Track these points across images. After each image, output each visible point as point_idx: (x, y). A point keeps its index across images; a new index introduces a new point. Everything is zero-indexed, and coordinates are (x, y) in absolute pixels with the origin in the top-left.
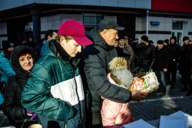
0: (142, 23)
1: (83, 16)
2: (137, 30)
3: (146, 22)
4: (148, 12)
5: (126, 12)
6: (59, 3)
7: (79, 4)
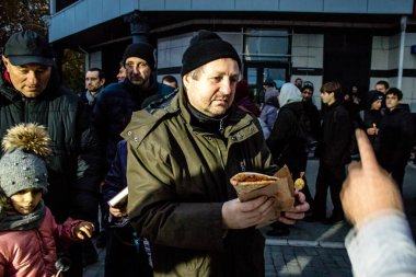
0: (390, 49)
1: (245, 36)
2: (374, 67)
3: (398, 47)
4: (404, 21)
5: (349, 25)
6: (187, 8)
7: (231, 8)
